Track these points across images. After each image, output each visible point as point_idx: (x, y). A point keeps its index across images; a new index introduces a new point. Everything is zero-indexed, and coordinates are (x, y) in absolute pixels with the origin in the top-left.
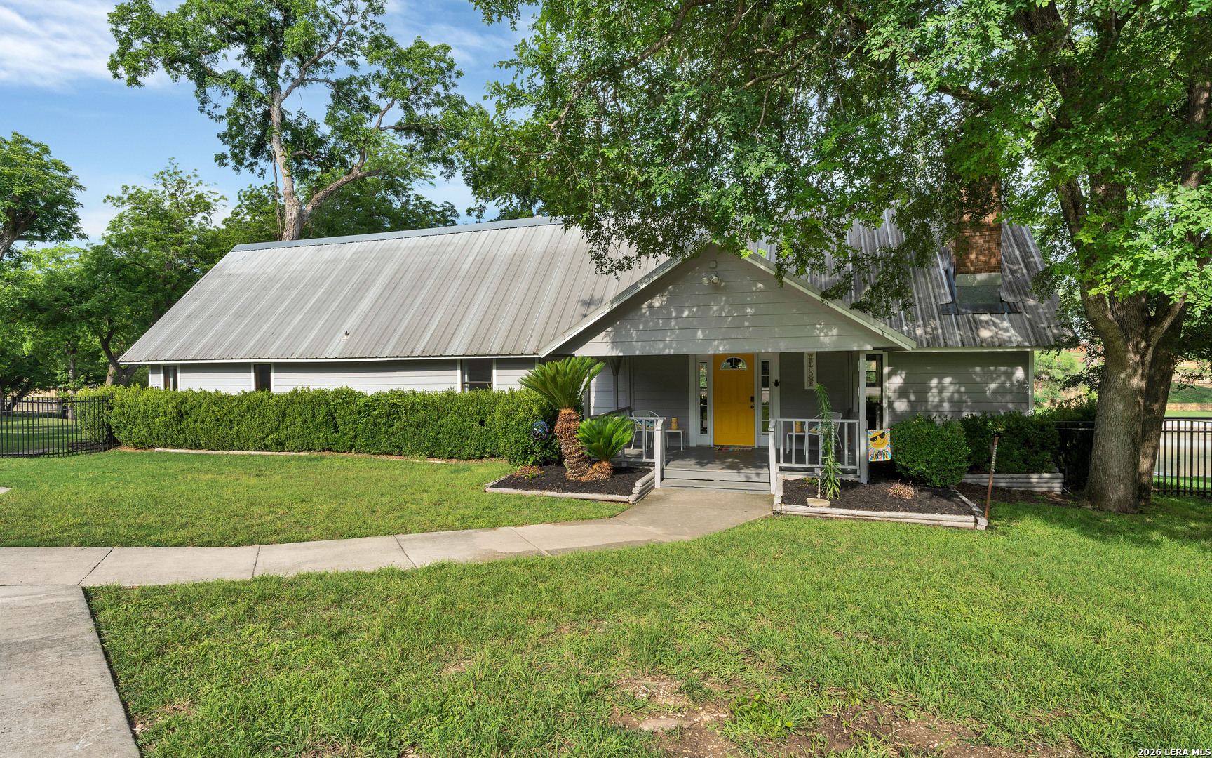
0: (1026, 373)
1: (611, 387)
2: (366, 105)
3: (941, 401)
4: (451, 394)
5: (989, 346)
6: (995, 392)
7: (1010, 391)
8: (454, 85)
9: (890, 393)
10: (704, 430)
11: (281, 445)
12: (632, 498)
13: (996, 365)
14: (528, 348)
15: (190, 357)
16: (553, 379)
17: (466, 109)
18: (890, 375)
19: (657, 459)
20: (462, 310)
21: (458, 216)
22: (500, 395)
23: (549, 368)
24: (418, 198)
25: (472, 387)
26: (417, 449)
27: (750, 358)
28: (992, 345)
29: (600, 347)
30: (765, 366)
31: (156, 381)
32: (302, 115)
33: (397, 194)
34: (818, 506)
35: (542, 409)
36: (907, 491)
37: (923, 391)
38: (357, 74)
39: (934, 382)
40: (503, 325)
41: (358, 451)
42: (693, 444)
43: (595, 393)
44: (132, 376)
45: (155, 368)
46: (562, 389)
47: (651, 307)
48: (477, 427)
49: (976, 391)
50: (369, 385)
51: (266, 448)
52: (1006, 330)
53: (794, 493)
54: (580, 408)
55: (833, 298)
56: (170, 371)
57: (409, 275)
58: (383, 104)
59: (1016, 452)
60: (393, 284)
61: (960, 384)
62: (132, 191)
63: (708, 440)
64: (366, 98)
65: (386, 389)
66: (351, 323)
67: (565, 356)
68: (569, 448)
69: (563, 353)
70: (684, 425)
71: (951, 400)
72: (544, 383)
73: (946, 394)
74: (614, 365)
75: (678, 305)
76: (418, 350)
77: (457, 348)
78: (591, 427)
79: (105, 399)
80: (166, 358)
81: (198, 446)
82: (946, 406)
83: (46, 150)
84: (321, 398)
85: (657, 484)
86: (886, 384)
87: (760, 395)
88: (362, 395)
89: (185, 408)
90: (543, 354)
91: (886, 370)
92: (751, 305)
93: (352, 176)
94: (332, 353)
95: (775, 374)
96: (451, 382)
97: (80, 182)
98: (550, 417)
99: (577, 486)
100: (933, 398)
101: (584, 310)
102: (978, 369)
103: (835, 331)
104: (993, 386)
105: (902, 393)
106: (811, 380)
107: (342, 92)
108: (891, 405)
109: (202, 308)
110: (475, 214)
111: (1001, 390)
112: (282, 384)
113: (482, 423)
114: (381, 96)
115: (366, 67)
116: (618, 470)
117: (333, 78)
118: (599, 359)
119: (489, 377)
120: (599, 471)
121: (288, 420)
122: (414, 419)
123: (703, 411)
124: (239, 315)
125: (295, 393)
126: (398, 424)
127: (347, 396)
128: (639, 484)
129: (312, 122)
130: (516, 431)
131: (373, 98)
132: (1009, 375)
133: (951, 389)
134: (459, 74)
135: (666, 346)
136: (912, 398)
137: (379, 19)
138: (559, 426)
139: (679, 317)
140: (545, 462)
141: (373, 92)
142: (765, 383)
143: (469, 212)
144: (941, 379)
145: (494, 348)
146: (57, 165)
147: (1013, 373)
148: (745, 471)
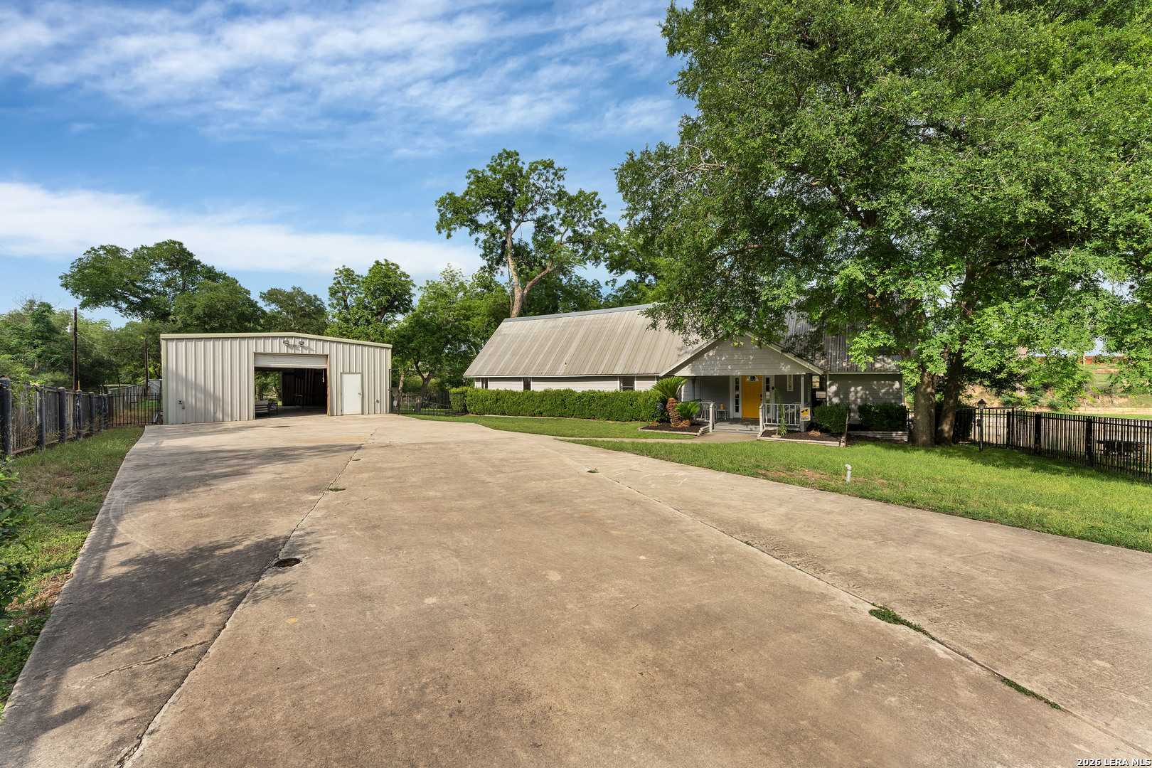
0: (901, 384)
1: (691, 389)
2: (552, 229)
3: (857, 398)
4: (616, 392)
5: (878, 371)
6: (884, 394)
7: (891, 394)
8: (601, 213)
9: (830, 394)
10: (737, 410)
11: (541, 414)
12: (698, 434)
13: (885, 380)
14: (652, 371)
15: (495, 374)
16: (666, 386)
17: (606, 226)
18: (831, 385)
19: (711, 421)
20: (619, 352)
21: (601, 287)
22: (640, 393)
23: (665, 381)
24: (579, 278)
25: (624, 389)
26: (602, 416)
27: (759, 377)
28: (880, 371)
29: (686, 372)
30: (768, 380)
31: (478, 385)
32: (520, 240)
33: (564, 274)
34: (775, 438)
35: (660, 398)
36: (818, 433)
37: (847, 393)
38: (549, 214)
39: (853, 389)
40: (639, 360)
41: (575, 417)
42: (731, 417)
43: (683, 390)
44: (470, 382)
45: (478, 379)
46: (670, 390)
47: (708, 355)
48: (629, 407)
49: (874, 393)
50: (579, 387)
51: (534, 415)
52: (889, 364)
53: (766, 434)
54: (677, 399)
55: (787, 352)
56: (485, 381)
57: (591, 335)
58: (562, 229)
59: (885, 422)
60: (584, 339)
61: (866, 390)
62: (430, 283)
63: (739, 415)
64: (552, 226)
65: (587, 390)
66: (567, 358)
67: (671, 376)
68: (673, 414)
69: (669, 375)
70: (727, 407)
71: (861, 398)
72: (663, 388)
73: (859, 395)
74: (693, 380)
75: (719, 354)
76: (600, 371)
77: (619, 370)
78: (681, 406)
79: (463, 393)
80: (484, 374)
81: (504, 414)
82: (859, 400)
83: (398, 267)
84: (558, 393)
85: (711, 430)
86: (828, 390)
87: (765, 394)
88: (575, 392)
89: (499, 396)
90: (661, 375)
91: (828, 383)
92: (752, 355)
93: (546, 271)
94: (560, 372)
95: (772, 384)
96: (614, 387)
97: (414, 283)
98: (664, 402)
99: (675, 429)
100: (852, 397)
101: (679, 353)
102: (875, 382)
103: (789, 366)
104: (883, 391)
105: (836, 394)
106: (790, 387)
107: (540, 224)
108: (830, 400)
109: (495, 351)
110: (610, 284)
111: (887, 393)
112: (537, 387)
113: (631, 405)
114: (561, 225)
115: (553, 210)
116: (692, 424)
117: (535, 217)
118: (685, 377)
119: (632, 384)
120: (685, 423)
121: (544, 403)
122: (601, 403)
123: (737, 403)
124: (514, 354)
125: (546, 391)
126: (593, 405)
127: (570, 392)
128: (702, 429)
129: (527, 244)
130: (649, 407)
131: (557, 226)
132: (892, 386)
133: (862, 392)
134: (604, 206)
135: (715, 372)
136: (842, 396)
137: (561, 183)
138: (668, 406)
139: (721, 359)
140: (661, 421)
141: (557, 223)
142: (768, 389)
143: (607, 283)
144: (856, 387)
145: (636, 371)
146: (404, 274)
147: (893, 385)
148: (750, 427)
